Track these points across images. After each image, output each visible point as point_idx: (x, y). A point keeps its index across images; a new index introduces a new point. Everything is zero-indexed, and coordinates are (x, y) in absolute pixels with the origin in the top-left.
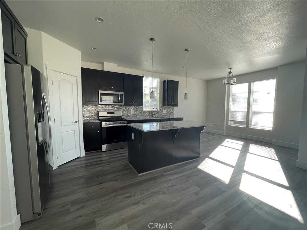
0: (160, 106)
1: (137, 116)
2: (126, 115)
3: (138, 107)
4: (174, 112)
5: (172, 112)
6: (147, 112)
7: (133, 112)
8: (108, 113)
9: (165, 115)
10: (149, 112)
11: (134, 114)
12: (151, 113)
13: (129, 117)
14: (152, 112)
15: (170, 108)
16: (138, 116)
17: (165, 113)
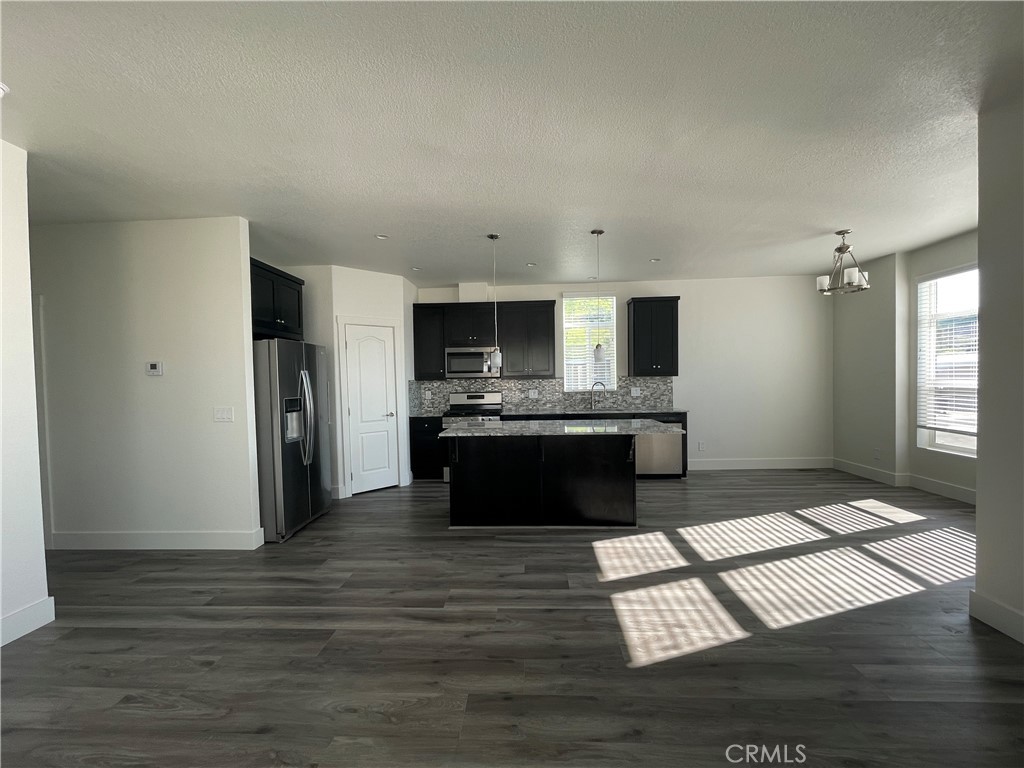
0: (618, 376)
1: (544, 404)
2: (516, 402)
3: (548, 382)
4: (671, 393)
5: (666, 393)
6: (577, 393)
7: (534, 394)
8: (469, 397)
9: (638, 401)
10: (583, 393)
11: (537, 400)
12: (588, 397)
13: (524, 408)
14: (590, 393)
15: (655, 383)
16: (549, 405)
17: (637, 398)
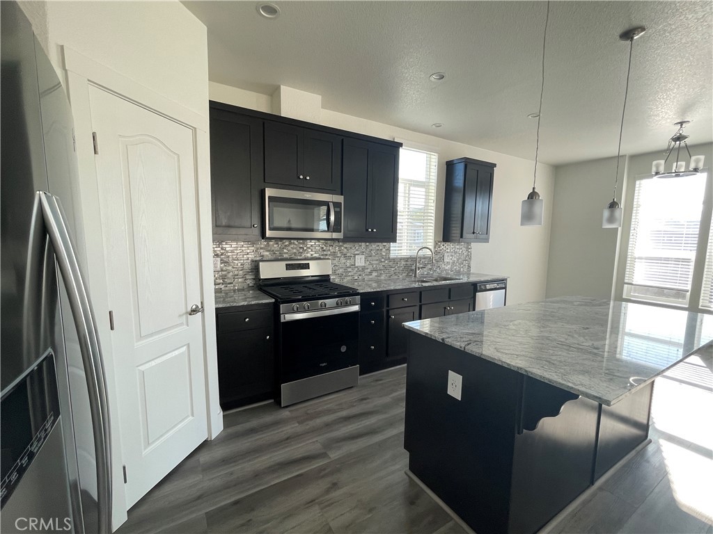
0: (435, 241)
1: (370, 273)
2: (341, 271)
3: (374, 246)
4: (470, 259)
5: (467, 258)
6: (401, 259)
7: (360, 261)
8: (289, 267)
9: (448, 267)
10: (406, 259)
11: (364, 268)
12: (412, 263)
13: (349, 278)
15: (461, 248)
16: (375, 274)
17: (448, 264)
